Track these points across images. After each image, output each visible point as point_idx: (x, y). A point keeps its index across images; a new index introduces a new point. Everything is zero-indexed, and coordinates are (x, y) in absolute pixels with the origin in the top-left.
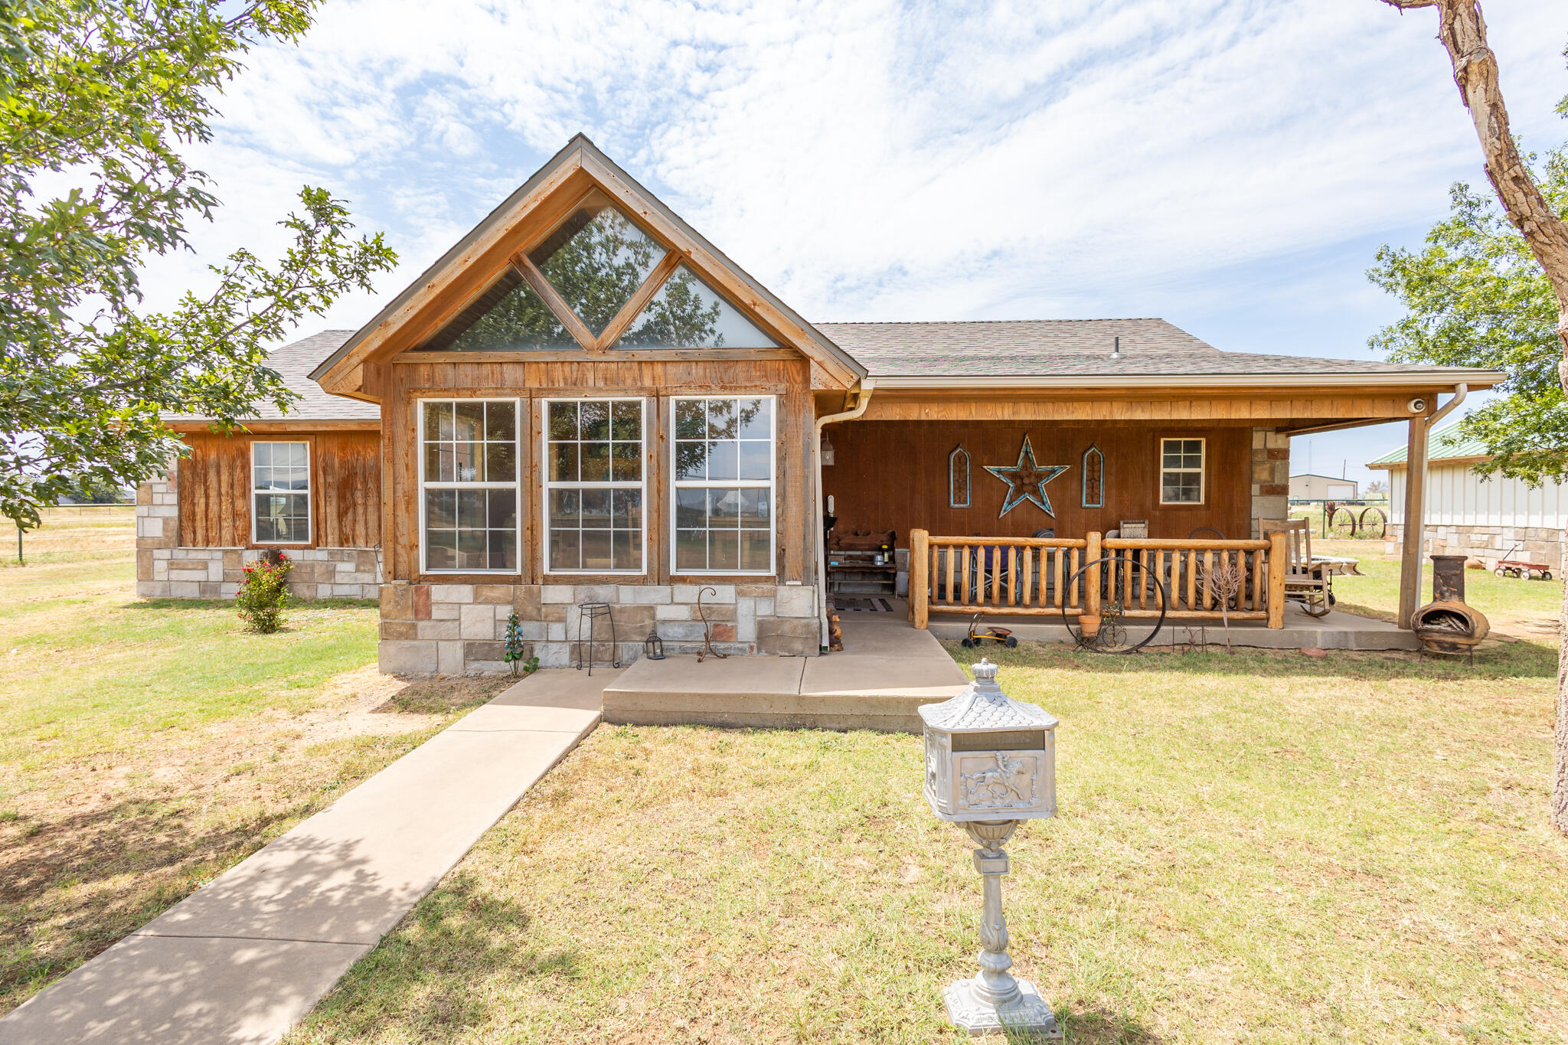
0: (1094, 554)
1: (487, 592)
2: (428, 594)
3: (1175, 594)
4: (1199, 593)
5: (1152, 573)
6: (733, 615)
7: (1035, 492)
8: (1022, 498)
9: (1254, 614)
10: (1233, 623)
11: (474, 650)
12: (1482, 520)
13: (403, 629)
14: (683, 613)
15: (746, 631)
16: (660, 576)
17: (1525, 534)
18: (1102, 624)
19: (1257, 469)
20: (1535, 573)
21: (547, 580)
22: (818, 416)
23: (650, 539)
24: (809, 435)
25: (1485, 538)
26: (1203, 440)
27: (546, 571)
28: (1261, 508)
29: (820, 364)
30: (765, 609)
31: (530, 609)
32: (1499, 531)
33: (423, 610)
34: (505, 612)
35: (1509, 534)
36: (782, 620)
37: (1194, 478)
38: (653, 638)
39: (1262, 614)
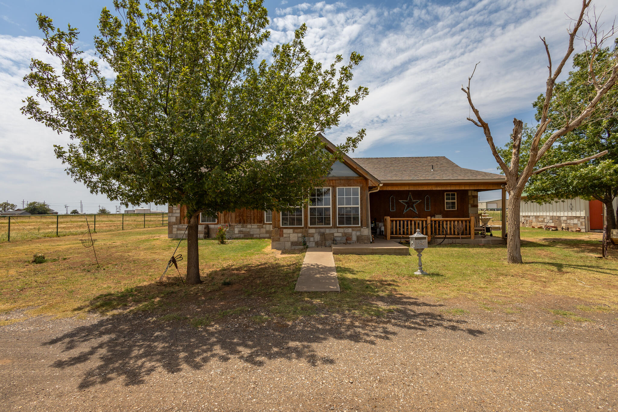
0: (429, 222)
1: (296, 231)
2: (283, 231)
3: (449, 232)
4: (454, 231)
5: (443, 227)
6: (351, 235)
7: (413, 207)
8: (409, 209)
9: (467, 236)
10: (462, 238)
11: (293, 244)
12: (541, 214)
13: (277, 239)
14: (340, 235)
15: (354, 238)
16: (335, 226)
17: (552, 218)
18: (431, 239)
19: (470, 200)
20: (553, 229)
21: (309, 228)
22: (369, 191)
23: (332, 219)
24: (367, 195)
25: (542, 219)
26: (456, 193)
27: (309, 226)
28: (471, 210)
29: (371, 181)
30: (358, 233)
31: (306, 235)
32: (546, 217)
33: (281, 235)
34: (300, 235)
35: (548, 218)
36: (362, 236)
37: (454, 203)
38: (334, 240)
39: (469, 236)
